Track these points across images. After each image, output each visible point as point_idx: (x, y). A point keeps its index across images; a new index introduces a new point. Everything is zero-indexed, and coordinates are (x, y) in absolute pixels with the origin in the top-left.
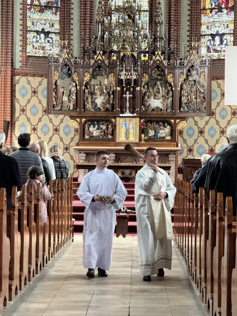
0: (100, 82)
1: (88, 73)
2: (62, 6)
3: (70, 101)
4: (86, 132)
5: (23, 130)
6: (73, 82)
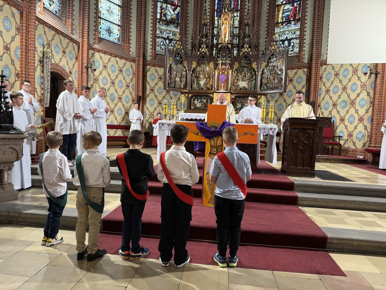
0: (204, 69)
1: (195, 61)
2: (182, 22)
3: (181, 81)
4: (192, 104)
5: (152, 103)
6: (184, 68)
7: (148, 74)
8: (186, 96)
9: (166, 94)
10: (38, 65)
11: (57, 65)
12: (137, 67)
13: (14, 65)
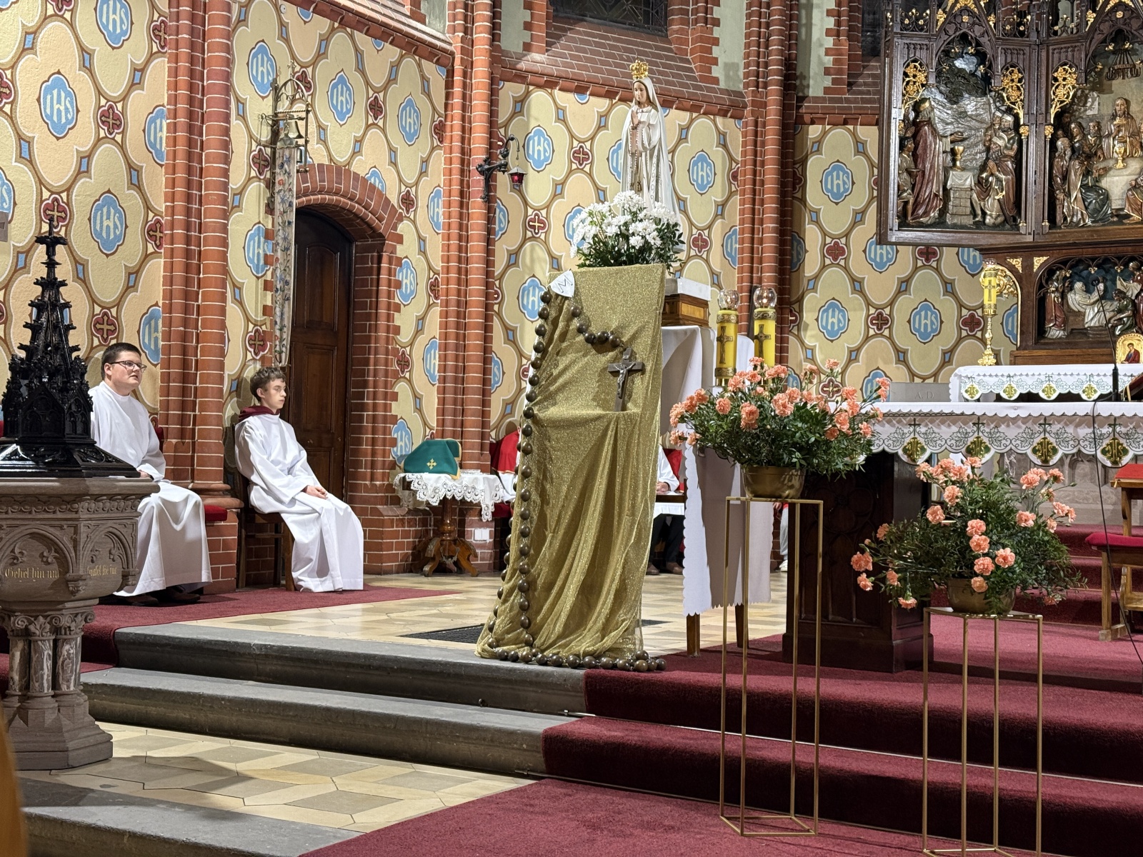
0: (1127, 102)
1: (1070, 67)
3: (983, 187)
4: (1051, 311)
5: (833, 323)
6: (1003, 112)
7: (814, 168)
8: (1012, 269)
9: (916, 269)
10: (250, 179)
11: (341, 171)
12: (750, 138)
13: (139, 188)
